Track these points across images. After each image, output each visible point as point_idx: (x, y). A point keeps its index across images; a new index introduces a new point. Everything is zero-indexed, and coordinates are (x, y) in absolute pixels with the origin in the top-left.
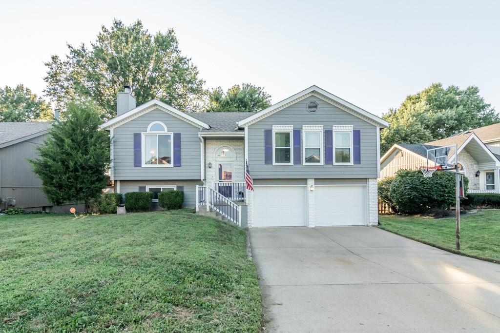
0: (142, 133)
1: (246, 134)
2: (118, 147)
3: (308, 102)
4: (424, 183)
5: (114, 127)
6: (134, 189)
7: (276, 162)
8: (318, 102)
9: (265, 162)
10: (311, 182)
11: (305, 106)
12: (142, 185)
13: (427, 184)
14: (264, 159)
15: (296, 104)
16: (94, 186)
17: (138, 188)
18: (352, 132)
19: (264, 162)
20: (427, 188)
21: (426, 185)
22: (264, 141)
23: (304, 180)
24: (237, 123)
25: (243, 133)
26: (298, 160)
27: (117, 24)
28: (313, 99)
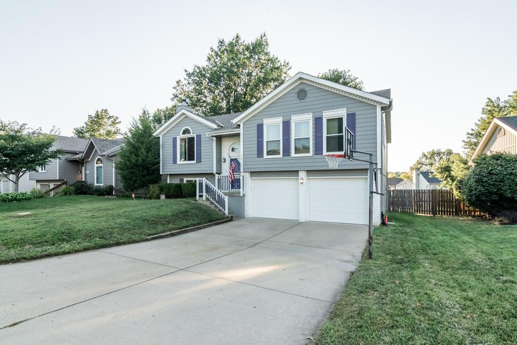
0: (177, 137)
1: (241, 131)
2: (165, 149)
3: (297, 90)
4: (493, 174)
5: (162, 134)
6: (176, 181)
7: (267, 155)
8: (307, 89)
9: (258, 155)
10: (302, 174)
11: (294, 95)
12: (181, 178)
13: (497, 175)
14: (256, 152)
15: (285, 94)
16: (145, 178)
17: (179, 180)
18: (346, 116)
19: (256, 156)
20: (495, 181)
21: (494, 176)
22: (256, 135)
23: (296, 172)
24: (232, 121)
25: (238, 129)
26: (287, 152)
27: (221, 42)
28: (302, 87)
